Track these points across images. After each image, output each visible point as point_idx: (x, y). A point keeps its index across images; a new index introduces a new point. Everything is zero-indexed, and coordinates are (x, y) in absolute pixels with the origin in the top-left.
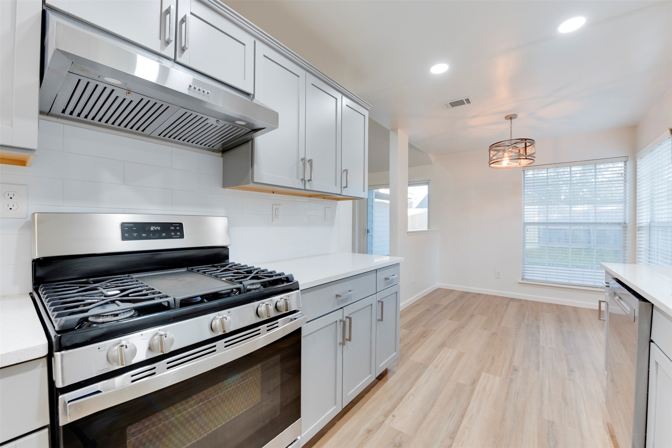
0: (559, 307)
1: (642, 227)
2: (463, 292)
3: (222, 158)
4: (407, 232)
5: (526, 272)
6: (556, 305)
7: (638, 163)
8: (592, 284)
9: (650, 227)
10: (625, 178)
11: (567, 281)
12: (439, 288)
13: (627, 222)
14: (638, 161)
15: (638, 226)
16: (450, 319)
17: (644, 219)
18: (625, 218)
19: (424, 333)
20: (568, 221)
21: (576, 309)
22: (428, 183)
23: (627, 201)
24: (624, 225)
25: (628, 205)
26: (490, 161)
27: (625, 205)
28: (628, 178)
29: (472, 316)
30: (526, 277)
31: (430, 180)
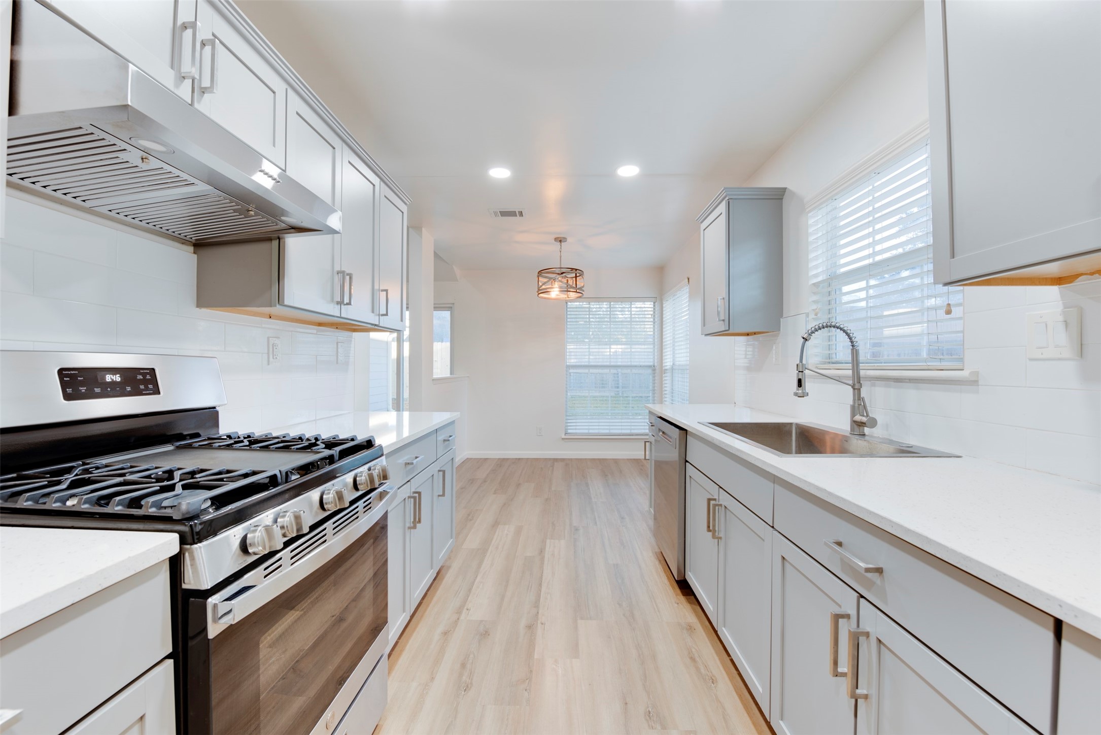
0: (602, 461)
1: (666, 370)
2: (499, 459)
3: (196, 256)
4: (433, 380)
5: (569, 424)
6: (599, 459)
7: (664, 305)
8: (628, 432)
9: (672, 369)
10: (654, 319)
11: (607, 431)
12: (468, 458)
13: (656, 364)
14: (664, 303)
15: (664, 369)
16: (494, 494)
17: (668, 363)
18: (654, 361)
19: (469, 515)
20: (608, 364)
21: (616, 461)
22: (451, 307)
23: (656, 343)
24: (653, 368)
25: (656, 347)
26: (539, 290)
27: (654, 347)
28: (656, 320)
29: (518, 485)
30: (569, 431)
31: (453, 304)
